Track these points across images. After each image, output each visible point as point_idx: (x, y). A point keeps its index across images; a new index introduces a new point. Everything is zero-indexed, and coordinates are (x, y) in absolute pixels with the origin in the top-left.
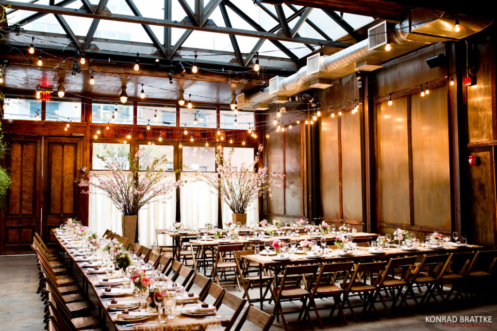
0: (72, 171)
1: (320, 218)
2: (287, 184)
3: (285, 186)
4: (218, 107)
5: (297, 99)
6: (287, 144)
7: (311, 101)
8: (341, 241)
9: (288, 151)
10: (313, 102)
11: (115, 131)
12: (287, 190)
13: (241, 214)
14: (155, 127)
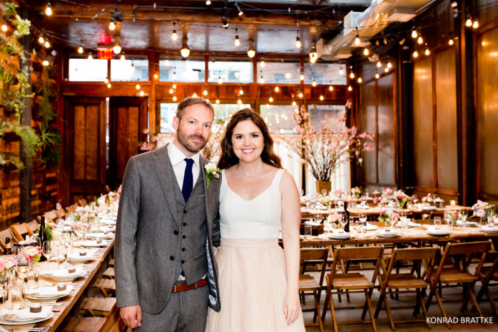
0: (136, 135)
1: (412, 188)
2: (380, 147)
3: (377, 149)
4: (301, 59)
5: (385, 42)
6: (379, 98)
7: (401, 43)
8: (387, 216)
9: (380, 108)
10: (404, 44)
11: (185, 89)
12: (379, 153)
13: (325, 182)
14: (228, 85)
